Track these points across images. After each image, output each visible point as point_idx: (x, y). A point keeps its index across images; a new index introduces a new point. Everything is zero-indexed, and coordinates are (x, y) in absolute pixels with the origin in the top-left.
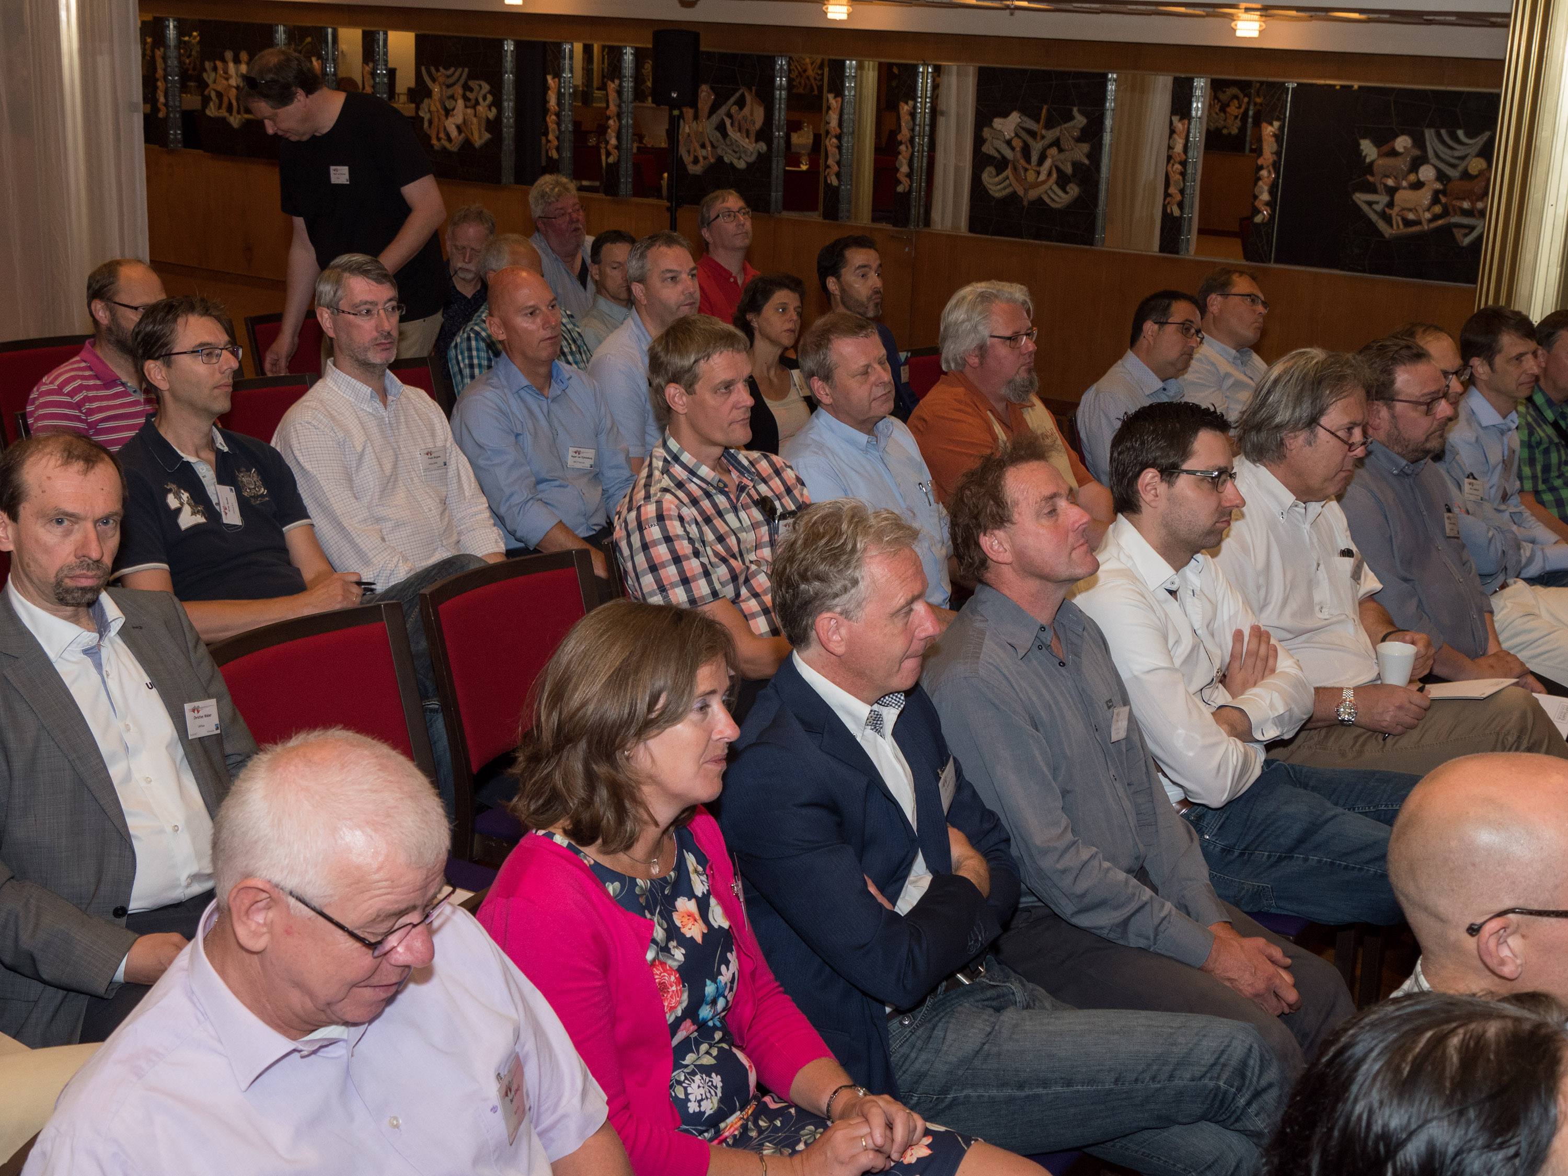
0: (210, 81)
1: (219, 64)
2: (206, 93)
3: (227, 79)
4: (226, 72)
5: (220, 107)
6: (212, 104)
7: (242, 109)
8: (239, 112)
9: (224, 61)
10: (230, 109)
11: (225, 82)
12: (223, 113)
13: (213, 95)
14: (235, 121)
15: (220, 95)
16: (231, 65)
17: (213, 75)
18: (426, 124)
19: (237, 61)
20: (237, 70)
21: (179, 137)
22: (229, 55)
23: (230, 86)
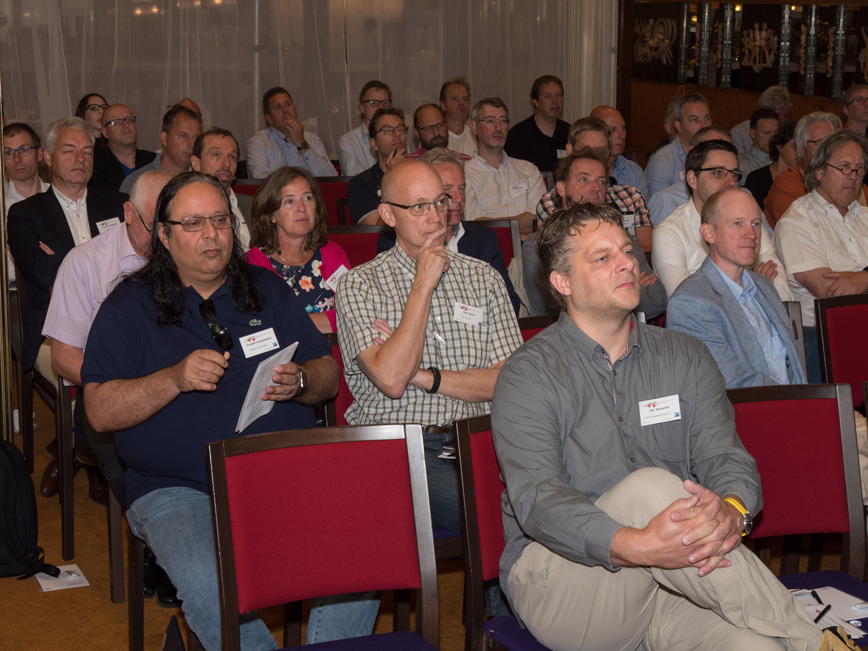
0: (745, 43)
1: (751, 31)
2: (743, 51)
3: (755, 41)
4: (754, 37)
5: (749, 60)
6: (745, 58)
7: (761, 62)
8: (759, 63)
9: (754, 30)
10: (755, 62)
11: (753, 44)
12: (751, 63)
13: (747, 52)
14: (756, 68)
15: (750, 52)
16: (757, 32)
17: (747, 39)
18: (862, 66)
19: (761, 29)
20: (760, 35)
21: (729, 80)
22: (757, 26)
23: (755, 46)
